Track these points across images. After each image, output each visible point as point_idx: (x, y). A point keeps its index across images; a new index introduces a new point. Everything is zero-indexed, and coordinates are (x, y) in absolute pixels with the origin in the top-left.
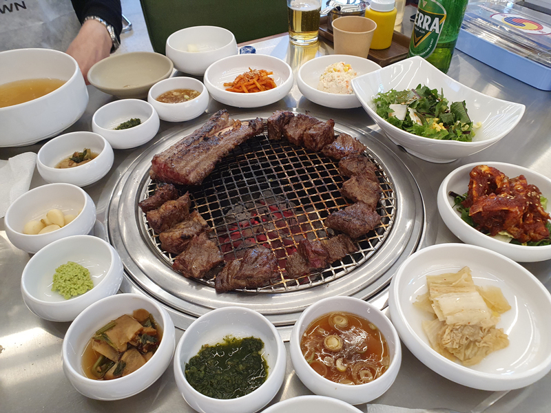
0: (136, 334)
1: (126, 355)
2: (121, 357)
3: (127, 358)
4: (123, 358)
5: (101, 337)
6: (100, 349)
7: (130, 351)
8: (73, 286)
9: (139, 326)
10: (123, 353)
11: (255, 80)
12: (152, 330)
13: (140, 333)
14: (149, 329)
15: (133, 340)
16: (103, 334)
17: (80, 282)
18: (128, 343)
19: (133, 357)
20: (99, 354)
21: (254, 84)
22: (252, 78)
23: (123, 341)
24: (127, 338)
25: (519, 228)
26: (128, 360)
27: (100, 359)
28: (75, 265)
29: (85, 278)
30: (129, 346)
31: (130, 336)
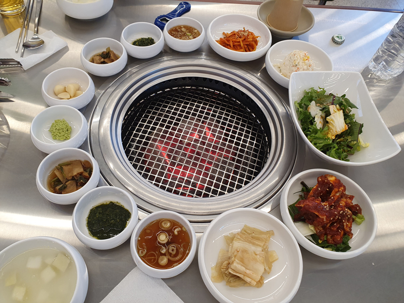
0: (78, 174)
1: (70, 182)
2: (66, 182)
3: (68, 184)
4: (67, 183)
5: (60, 168)
6: (57, 173)
7: (72, 181)
8: (58, 134)
9: (81, 170)
10: (69, 180)
11: (241, 40)
12: (88, 175)
13: (81, 174)
14: (86, 174)
15: (75, 176)
16: (61, 167)
17: (63, 133)
18: (73, 177)
19: (72, 185)
20: (56, 176)
21: (239, 42)
22: (240, 37)
23: (70, 175)
24: (73, 173)
25: (323, 229)
26: (68, 186)
27: (56, 179)
28: (65, 123)
29: (66, 132)
30: (73, 178)
31: (75, 173)
